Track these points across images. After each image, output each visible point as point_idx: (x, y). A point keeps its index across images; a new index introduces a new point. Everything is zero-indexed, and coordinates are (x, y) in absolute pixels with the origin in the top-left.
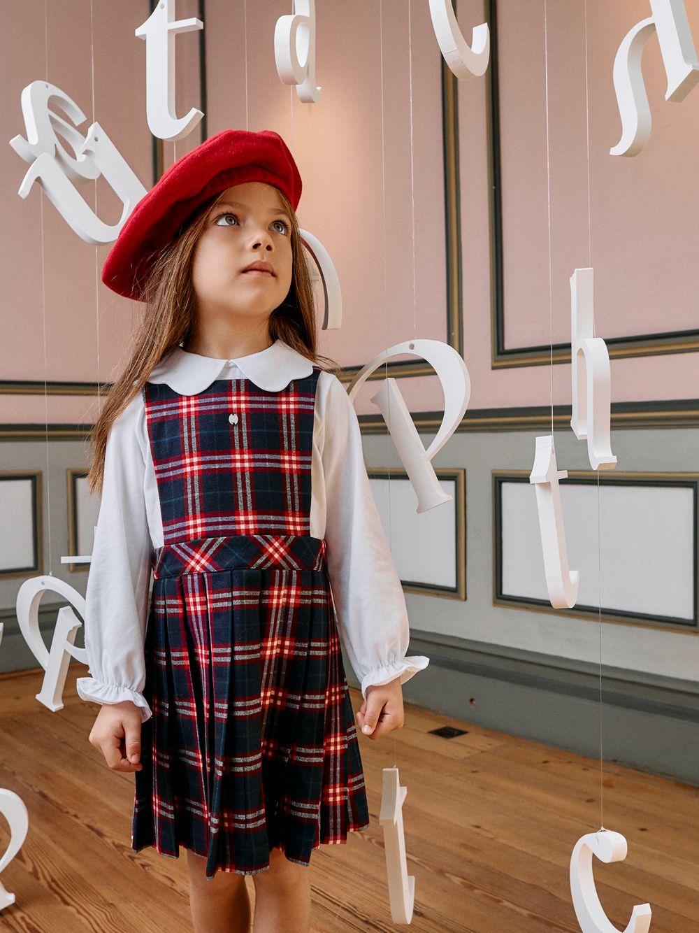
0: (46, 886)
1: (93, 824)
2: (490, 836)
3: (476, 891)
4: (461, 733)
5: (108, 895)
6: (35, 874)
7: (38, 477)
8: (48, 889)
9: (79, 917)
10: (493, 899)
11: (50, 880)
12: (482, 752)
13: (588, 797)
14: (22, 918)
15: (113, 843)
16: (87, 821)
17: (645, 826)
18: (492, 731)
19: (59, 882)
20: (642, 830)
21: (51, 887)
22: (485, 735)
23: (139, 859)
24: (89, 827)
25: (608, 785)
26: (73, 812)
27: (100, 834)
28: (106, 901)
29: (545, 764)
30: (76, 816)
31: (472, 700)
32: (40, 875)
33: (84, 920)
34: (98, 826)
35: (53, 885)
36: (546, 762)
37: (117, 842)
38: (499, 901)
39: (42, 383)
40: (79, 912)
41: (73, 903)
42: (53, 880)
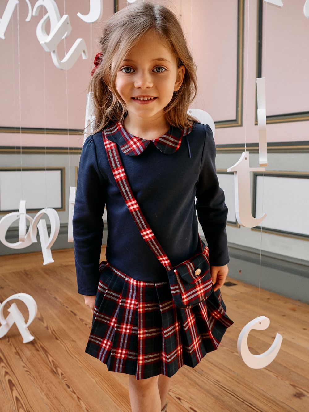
0: (50, 332)
1: (73, 311)
2: (236, 326)
3: (225, 348)
4: (234, 285)
5: (74, 337)
6: (47, 328)
7: (63, 170)
8: (51, 334)
9: (61, 344)
10: (231, 351)
11: (52, 330)
12: (241, 293)
13: (283, 314)
14: (40, 343)
15: (80, 318)
16: (71, 309)
17: (305, 327)
18: (248, 284)
19: (56, 331)
20: (304, 329)
21: (52, 333)
22: (245, 286)
23: (88, 325)
24: (72, 312)
25: (294, 310)
26: (66, 305)
27: (75, 314)
28: (73, 339)
29: (268, 300)
30: (67, 307)
31: (240, 271)
32: (49, 328)
33: (63, 346)
34: (75, 312)
35: (53, 332)
36: (269, 299)
37: (81, 318)
38: (233, 352)
39: (66, 130)
40: (61, 343)
41: (60, 339)
42: (54, 330)
